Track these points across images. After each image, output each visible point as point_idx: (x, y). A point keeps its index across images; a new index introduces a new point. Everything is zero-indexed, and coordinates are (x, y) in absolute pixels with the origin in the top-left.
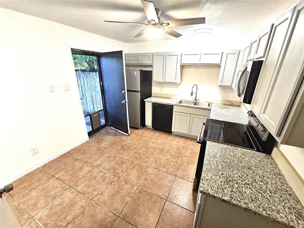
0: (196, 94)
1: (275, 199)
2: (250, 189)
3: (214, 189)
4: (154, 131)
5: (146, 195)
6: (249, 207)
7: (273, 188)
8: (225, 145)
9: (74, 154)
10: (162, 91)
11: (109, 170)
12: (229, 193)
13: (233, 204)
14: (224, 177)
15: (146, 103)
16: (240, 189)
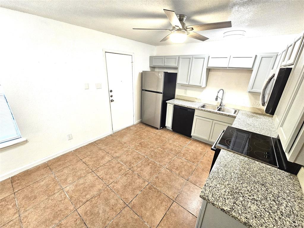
0: (222, 99)
1: (285, 223)
2: (257, 205)
3: (215, 197)
4: (173, 133)
5: (155, 192)
6: (249, 223)
7: (286, 210)
8: (241, 156)
9: (99, 144)
10: (185, 93)
11: (125, 163)
12: (230, 204)
13: (232, 216)
14: (230, 187)
15: (168, 105)
16: (245, 202)
